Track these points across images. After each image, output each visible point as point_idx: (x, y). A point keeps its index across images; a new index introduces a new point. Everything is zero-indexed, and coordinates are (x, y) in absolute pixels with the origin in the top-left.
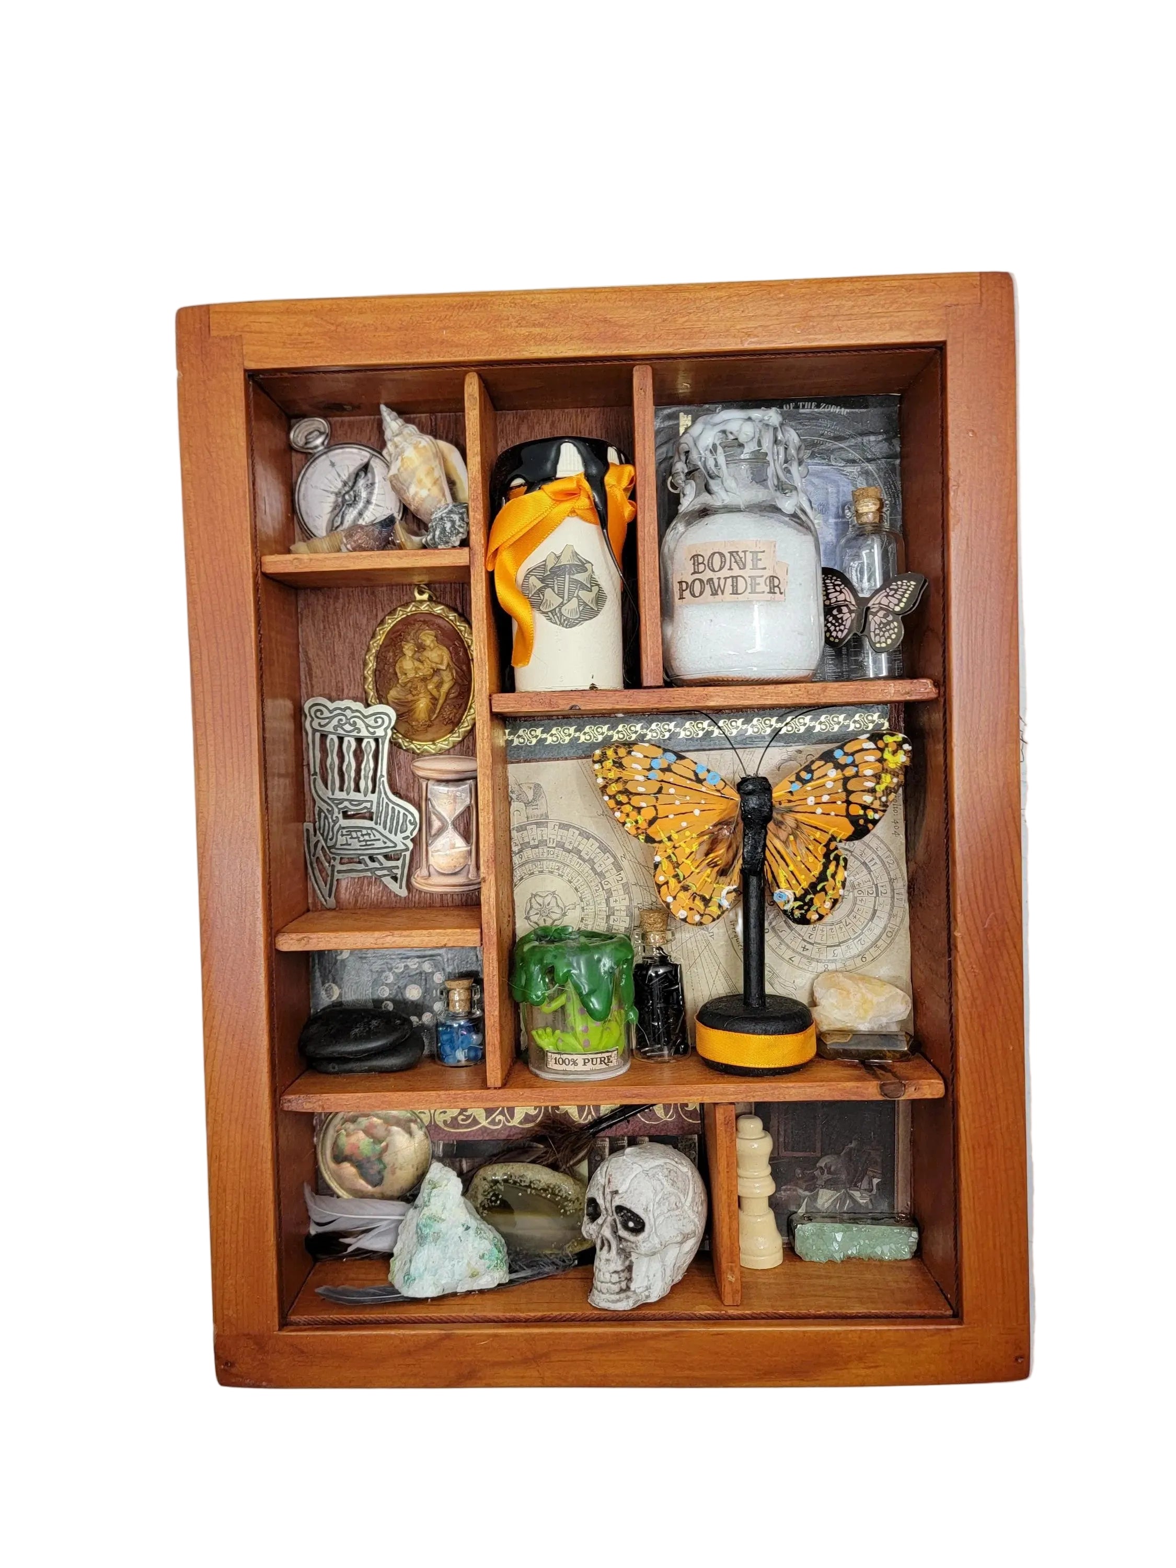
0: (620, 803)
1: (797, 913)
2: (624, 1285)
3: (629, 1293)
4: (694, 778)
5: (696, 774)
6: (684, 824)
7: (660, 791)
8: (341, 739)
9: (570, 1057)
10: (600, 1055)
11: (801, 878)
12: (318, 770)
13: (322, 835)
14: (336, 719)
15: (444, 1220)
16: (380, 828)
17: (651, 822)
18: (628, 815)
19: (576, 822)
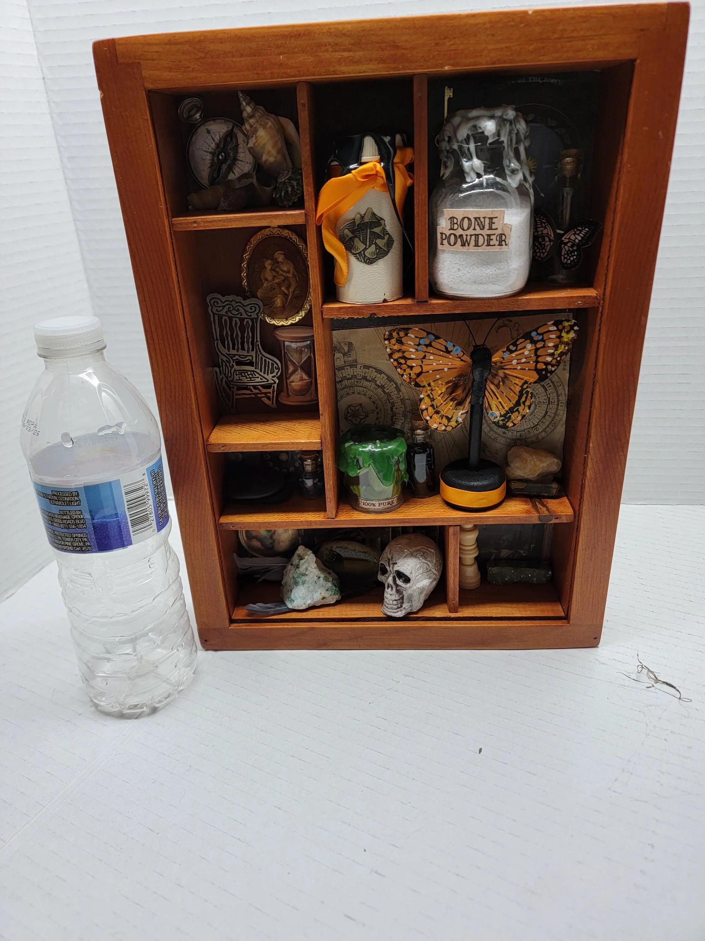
0: (401, 364)
1: (501, 423)
2: (399, 605)
3: (401, 609)
4: (445, 350)
5: (446, 348)
6: (438, 376)
7: (424, 357)
8: (231, 319)
9: (372, 502)
10: (388, 501)
11: (505, 405)
12: (218, 337)
13: (225, 374)
14: (227, 307)
15: (307, 575)
16: (258, 371)
17: (418, 375)
18: (405, 370)
19: (373, 364)
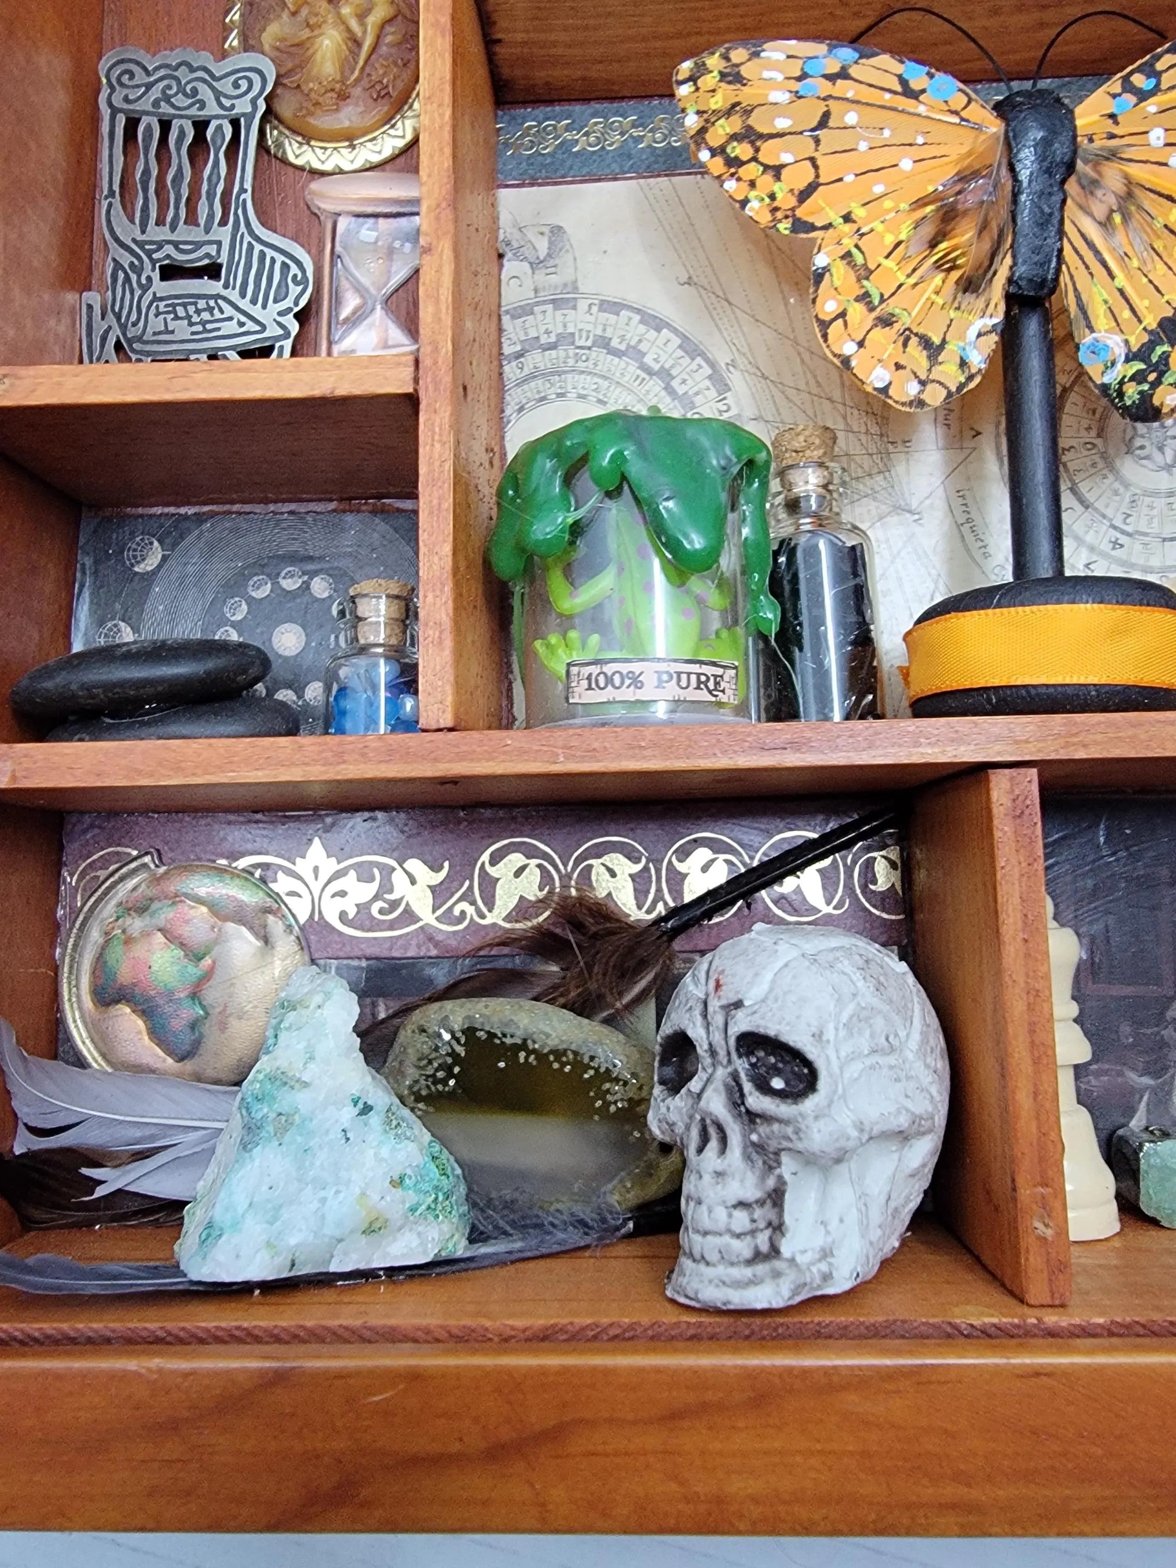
0: (734, 163)
1: (1132, 392)
2: (764, 1244)
3: (779, 1265)
4: (899, 88)
5: (903, 82)
6: (879, 189)
7: (823, 122)
8: (165, 126)
9: (624, 668)
10: (695, 668)
11: (1141, 305)
12: (116, 188)
13: (118, 317)
14: (161, 85)
15: (306, 1085)
16: (234, 295)
17: (804, 195)
18: (752, 184)
19: (632, 298)
